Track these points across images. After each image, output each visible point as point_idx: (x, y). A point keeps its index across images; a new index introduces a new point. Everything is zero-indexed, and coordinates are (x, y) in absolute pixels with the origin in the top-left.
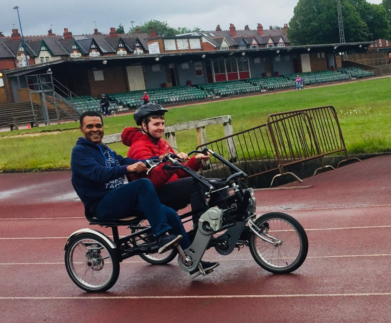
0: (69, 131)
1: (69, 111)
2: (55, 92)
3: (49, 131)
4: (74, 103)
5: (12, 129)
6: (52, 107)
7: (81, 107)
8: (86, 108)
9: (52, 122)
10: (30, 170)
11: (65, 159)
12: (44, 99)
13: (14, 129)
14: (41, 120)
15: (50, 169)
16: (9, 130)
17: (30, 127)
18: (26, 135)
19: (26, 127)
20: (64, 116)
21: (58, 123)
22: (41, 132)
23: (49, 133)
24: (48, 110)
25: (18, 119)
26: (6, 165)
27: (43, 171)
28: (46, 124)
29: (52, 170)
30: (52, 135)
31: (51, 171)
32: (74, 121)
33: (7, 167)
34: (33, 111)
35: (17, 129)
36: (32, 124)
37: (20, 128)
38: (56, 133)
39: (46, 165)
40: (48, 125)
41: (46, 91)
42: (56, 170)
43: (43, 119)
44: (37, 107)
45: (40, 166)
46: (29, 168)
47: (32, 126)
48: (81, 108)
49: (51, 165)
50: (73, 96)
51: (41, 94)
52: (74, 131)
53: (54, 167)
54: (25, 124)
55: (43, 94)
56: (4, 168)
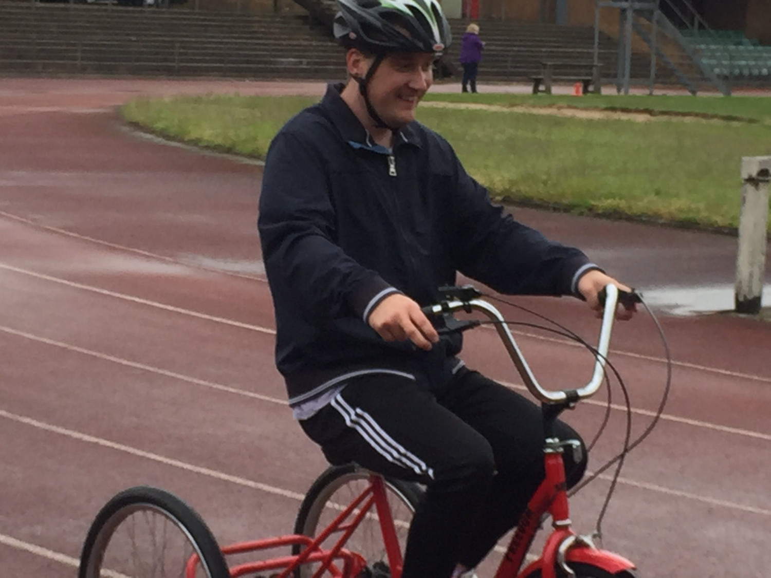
0: (675, 119)
1: (681, 65)
2: (659, 12)
3: (625, 110)
4: (698, 47)
5: (536, 91)
6: (644, 47)
7: (712, 57)
8: (725, 62)
9: (635, 86)
10: (568, 209)
11: (658, 193)
12: (628, 26)
13: (542, 91)
14: (610, 76)
15: (615, 215)
16: (528, 89)
17: (581, 90)
18: (569, 113)
19: (570, 91)
20: (666, 77)
21: (647, 92)
22: (606, 109)
23: (624, 117)
24: (633, 54)
25: (556, 67)
26: (512, 182)
27: (598, 216)
28: (619, 90)
29: (620, 218)
30: (629, 122)
31: (616, 219)
32: (689, 94)
33: (514, 190)
34: (596, 50)
35: (548, 91)
36: (586, 84)
37: (556, 90)
38: (641, 118)
39: (609, 201)
40: (622, 93)
41: (637, 5)
42: (630, 218)
43: (615, 76)
44: (607, 41)
45: (593, 203)
46: (565, 201)
47: (585, 91)
48: (713, 62)
49: (621, 206)
50: (701, 26)
51: (624, 11)
52: (688, 120)
53: (627, 211)
54: (569, 82)
55: (630, 14)
56: (507, 190)
